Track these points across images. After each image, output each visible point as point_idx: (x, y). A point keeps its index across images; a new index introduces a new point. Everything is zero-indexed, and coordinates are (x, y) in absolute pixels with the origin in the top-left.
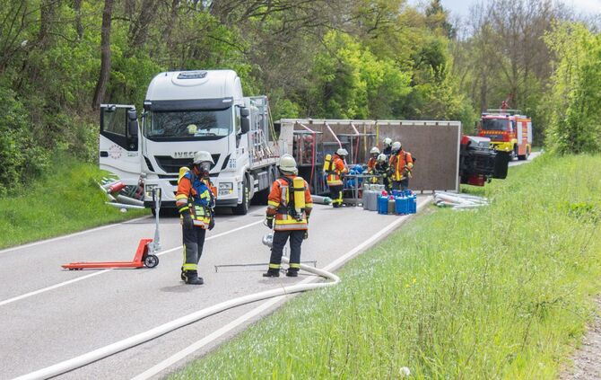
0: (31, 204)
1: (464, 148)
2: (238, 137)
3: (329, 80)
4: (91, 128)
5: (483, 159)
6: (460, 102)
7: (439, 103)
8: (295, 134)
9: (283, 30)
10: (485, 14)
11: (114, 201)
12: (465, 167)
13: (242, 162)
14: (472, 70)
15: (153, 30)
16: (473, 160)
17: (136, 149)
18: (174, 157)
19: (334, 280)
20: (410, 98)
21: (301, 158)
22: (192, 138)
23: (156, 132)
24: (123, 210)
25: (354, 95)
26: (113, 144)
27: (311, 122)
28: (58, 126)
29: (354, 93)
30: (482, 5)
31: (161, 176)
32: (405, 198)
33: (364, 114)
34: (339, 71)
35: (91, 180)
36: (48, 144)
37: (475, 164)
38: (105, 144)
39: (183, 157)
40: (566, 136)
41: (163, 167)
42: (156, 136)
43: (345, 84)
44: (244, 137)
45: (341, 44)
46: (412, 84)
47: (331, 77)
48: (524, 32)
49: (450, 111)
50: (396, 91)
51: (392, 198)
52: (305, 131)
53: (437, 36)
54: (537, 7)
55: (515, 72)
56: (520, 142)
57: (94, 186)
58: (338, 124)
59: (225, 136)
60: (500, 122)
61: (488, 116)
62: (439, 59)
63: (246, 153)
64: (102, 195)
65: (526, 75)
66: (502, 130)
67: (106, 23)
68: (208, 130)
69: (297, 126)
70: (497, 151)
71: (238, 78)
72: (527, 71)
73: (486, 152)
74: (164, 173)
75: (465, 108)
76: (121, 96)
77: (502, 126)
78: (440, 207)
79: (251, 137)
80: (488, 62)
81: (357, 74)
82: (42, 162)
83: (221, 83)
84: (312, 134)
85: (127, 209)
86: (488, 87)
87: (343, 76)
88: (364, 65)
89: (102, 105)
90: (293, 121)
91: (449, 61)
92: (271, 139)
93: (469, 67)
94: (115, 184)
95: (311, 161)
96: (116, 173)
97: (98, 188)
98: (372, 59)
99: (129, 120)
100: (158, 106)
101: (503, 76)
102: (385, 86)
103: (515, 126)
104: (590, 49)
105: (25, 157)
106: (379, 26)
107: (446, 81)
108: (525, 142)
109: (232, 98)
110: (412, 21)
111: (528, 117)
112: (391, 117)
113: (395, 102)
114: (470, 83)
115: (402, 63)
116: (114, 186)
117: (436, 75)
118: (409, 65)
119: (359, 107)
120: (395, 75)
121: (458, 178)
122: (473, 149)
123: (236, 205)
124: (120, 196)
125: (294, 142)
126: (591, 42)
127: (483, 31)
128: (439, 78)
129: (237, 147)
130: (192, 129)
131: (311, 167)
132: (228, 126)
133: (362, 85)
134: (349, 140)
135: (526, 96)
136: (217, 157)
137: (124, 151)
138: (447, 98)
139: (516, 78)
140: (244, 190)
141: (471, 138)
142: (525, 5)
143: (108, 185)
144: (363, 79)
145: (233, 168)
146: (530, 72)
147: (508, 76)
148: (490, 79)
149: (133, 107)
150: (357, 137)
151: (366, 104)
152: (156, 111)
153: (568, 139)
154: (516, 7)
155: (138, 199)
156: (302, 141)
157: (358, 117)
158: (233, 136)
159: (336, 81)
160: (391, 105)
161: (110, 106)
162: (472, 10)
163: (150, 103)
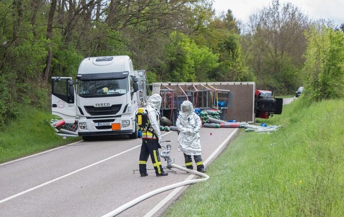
0: (13, 135)
1: (257, 97)
2: (132, 94)
3: (173, 60)
5: (268, 103)
7: (235, 72)
8: (161, 91)
9: (147, 32)
10: (258, 20)
11: (58, 133)
12: (258, 108)
13: (134, 109)
15: (75, 33)
16: (262, 104)
17: (73, 102)
18: (95, 106)
20: (217, 69)
21: (165, 105)
22: (105, 95)
23: (84, 92)
24: (65, 138)
25: (187, 68)
26: (60, 99)
27: (170, 84)
28: (24, 90)
29: (186, 66)
30: (257, 15)
31: (88, 118)
33: (193, 79)
34: (178, 55)
35: (45, 121)
36: (19, 100)
37: (263, 106)
38: (55, 100)
39: (100, 106)
40: (319, 90)
41: (90, 113)
42: (83, 94)
43: (182, 62)
44: (135, 94)
45: (178, 39)
46: (219, 61)
47: (174, 59)
48: (281, 30)
49: (241, 76)
50: (210, 65)
52: (166, 90)
53: (232, 33)
54: (288, 16)
55: (276, 52)
57: (47, 124)
58: (185, 85)
59: (124, 94)
62: (234, 46)
63: (136, 103)
64: (52, 129)
65: (282, 54)
67: (49, 30)
68: (115, 90)
69: (162, 87)
70: (276, 99)
71: (131, 60)
72: (283, 51)
73: (269, 99)
74: (90, 116)
75: (249, 74)
76: (58, 72)
79: (138, 94)
80: (261, 47)
81: (188, 56)
82: (17, 111)
83: (121, 63)
84: (171, 91)
85: (67, 137)
86: (261, 61)
87: (181, 57)
88: (193, 50)
89: (53, 78)
90: (160, 84)
91: (239, 49)
92: (148, 94)
93: (251, 51)
94: (58, 122)
95: (171, 106)
96: (61, 116)
97: (49, 125)
98: (196, 47)
99: (69, 86)
100: (85, 78)
101: (270, 55)
102: (204, 62)
104: (333, 40)
105: (7, 109)
106: (199, 28)
107: (238, 60)
109: (128, 72)
110: (218, 26)
112: (208, 79)
113: (210, 71)
114: (251, 59)
115: (213, 49)
116: (58, 124)
117: (233, 56)
118: (217, 50)
119: (190, 74)
120: (209, 56)
121: (254, 115)
122: (262, 97)
123: (131, 133)
124: (62, 129)
126: (334, 36)
127: (257, 30)
128: (235, 56)
129: (132, 100)
130: (105, 90)
131: (171, 110)
132: (126, 88)
133: (192, 62)
134: (192, 94)
135: (282, 66)
136: (120, 106)
137: (66, 103)
138: (239, 68)
139: (276, 56)
140: (136, 125)
141: (261, 91)
142: (280, 15)
143: (54, 123)
144: (192, 59)
145: (130, 112)
146: (285, 52)
147: (272, 55)
148: (262, 57)
149: (71, 78)
150: (196, 92)
151: (193, 73)
152: (83, 80)
153: (321, 91)
154: (275, 16)
155: (72, 131)
156: (165, 95)
157: (189, 81)
158: (129, 94)
159: (177, 60)
160: (207, 73)
161: (58, 78)
162: (250, 18)
163: (81, 76)
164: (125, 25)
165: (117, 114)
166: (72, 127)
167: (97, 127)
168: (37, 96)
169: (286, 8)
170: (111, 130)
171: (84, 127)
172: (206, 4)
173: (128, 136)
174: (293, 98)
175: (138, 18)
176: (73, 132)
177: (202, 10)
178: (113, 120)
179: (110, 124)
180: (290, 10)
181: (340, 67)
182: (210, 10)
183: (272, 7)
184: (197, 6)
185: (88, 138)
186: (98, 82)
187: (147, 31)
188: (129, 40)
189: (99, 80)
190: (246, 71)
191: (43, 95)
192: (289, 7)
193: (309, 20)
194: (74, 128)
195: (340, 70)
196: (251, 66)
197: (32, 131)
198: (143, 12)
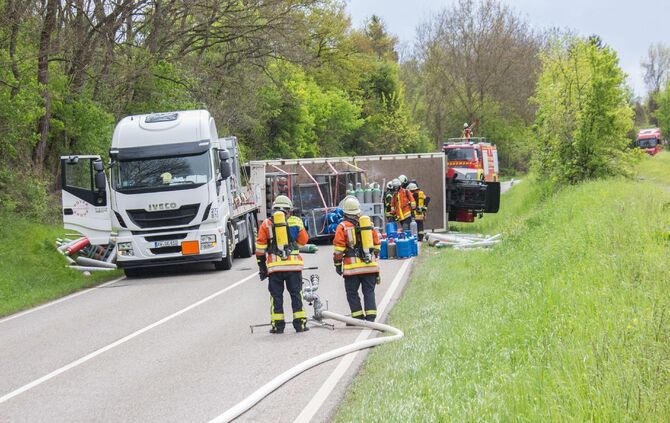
1: (451, 181)
2: (218, 184)
3: (275, 115)
4: (36, 184)
5: (472, 192)
6: (415, 133)
7: (393, 136)
8: (267, 177)
9: (225, 64)
10: (433, 34)
11: (73, 264)
12: (453, 203)
13: (223, 212)
14: (423, 97)
16: (460, 194)
17: (104, 204)
18: (148, 209)
19: (395, 334)
20: (359, 132)
22: (168, 188)
23: (126, 184)
24: (87, 274)
25: (303, 131)
27: (283, 163)
29: (301, 128)
30: (430, 24)
31: (135, 233)
32: (407, 240)
33: (315, 152)
34: (285, 105)
35: (46, 243)
37: (463, 198)
38: (68, 200)
39: (158, 209)
40: (575, 162)
41: (137, 222)
42: (124, 188)
43: (292, 120)
44: (223, 182)
45: (284, 75)
46: (363, 115)
47: (277, 112)
48: (477, 52)
49: (406, 143)
50: (347, 124)
51: (391, 241)
52: (277, 173)
53: (386, 61)
54: (489, 24)
55: (469, 95)
56: (486, 173)
57: (51, 248)
58: (313, 163)
59: (203, 184)
60: (464, 151)
61: (450, 146)
62: (389, 86)
63: (226, 200)
64: (60, 257)
65: (482, 98)
66: (467, 161)
67: (43, 66)
68: (185, 177)
69: (269, 168)
70: (487, 183)
71: (212, 118)
72: (482, 93)
73: (474, 184)
74: (138, 229)
75: (421, 138)
77: (465, 156)
78: (439, 247)
79: (229, 183)
80: (441, 86)
81: (305, 108)
83: (194, 124)
84: (286, 176)
85: (91, 272)
86: (443, 113)
87: (290, 110)
88: (312, 97)
89: (63, 157)
90: (263, 162)
91: (400, 92)
92: (244, 184)
93: (421, 94)
94: (73, 244)
96: (81, 231)
97: (56, 250)
98: (318, 90)
99: (94, 172)
100: (125, 155)
101: (458, 100)
102: (336, 119)
103: (480, 155)
104: (598, 65)
106: (322, 53)
107: (399, 111)
108: (491, 171)
109: (208, 141)
110: (358, 47)
111: (492, 145)
112: (343, 153)
113: (346, 136)
114: (422, 111)
115: (350, 92)
116: (72, 247)
117: (389, 105)
118: (358, 94)
119: (308, 144)
120: (343, 107)
121: (445, 215)
122: (459, 181)
123: (221, 260)
124: (79, 258)
125: (267, 186)
126: (600, 57)
127: (433, 52)
128: (391, 108)
129: (218, 195)
130: (167, 177)
132: (206, 172)
133: (310, 119)
134: (327, 180)
135: (483, 122)
136: (196, 207)
137: (91, 206)
138: (402, 128)
139: (471, 102)
140: (227, 242)
141: (457, 170)
142: (475, 22)
143: (63, 247)
144: (310, 113)
145: (215, 219)
146: (485, 95)
147: (462, 101)
148: (444, 105)
149: (99, 157)
150: (335, 177)
151: (315, 140)
152: (122, 161)
153: (578, 164)
154: (466, 25)
155: (99, 259)
156: (276, 184)
157: (308, 155)
158: (212, 184)
159: (283, 116)
160: (342, 140)
161: (72, 157)
162: (418, 30)
163: (117, 152)
164: (182, 52)
165: (190, 224)
166: (98, 252)
167: (153, 251)
168: (25, 195)
169: (485, 11)
170: (179, 254)
171: (128, 251)
172: (333, 6)
173: (213, 266)
174: (509, 183)
175: (205, 37)
176: (101, 262)
177: (325, 18)
178: (184, 236)
179: (179, 242)
180: (493, 13)
181: (614, 117)
182: (340, 17)
183: (458, 7)
184: (315, 11)
185: (136, 271)
186: (143, 164)
187: (226, 62)
188: (194, 80)
189: (144, 159)
190: (415, 132)
191: (37, 192)
192: (492, 8)
193: (530, 31)
194: (102, 254)
195: (615, 123)
196: (424, 123)
197: (24, 264)
198: (216, 24)
